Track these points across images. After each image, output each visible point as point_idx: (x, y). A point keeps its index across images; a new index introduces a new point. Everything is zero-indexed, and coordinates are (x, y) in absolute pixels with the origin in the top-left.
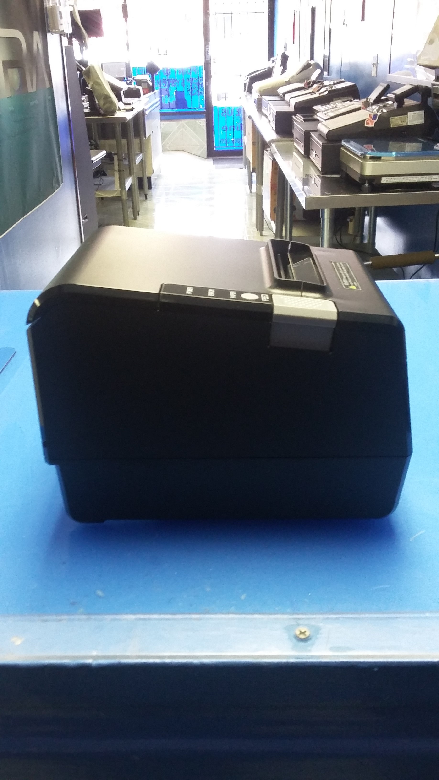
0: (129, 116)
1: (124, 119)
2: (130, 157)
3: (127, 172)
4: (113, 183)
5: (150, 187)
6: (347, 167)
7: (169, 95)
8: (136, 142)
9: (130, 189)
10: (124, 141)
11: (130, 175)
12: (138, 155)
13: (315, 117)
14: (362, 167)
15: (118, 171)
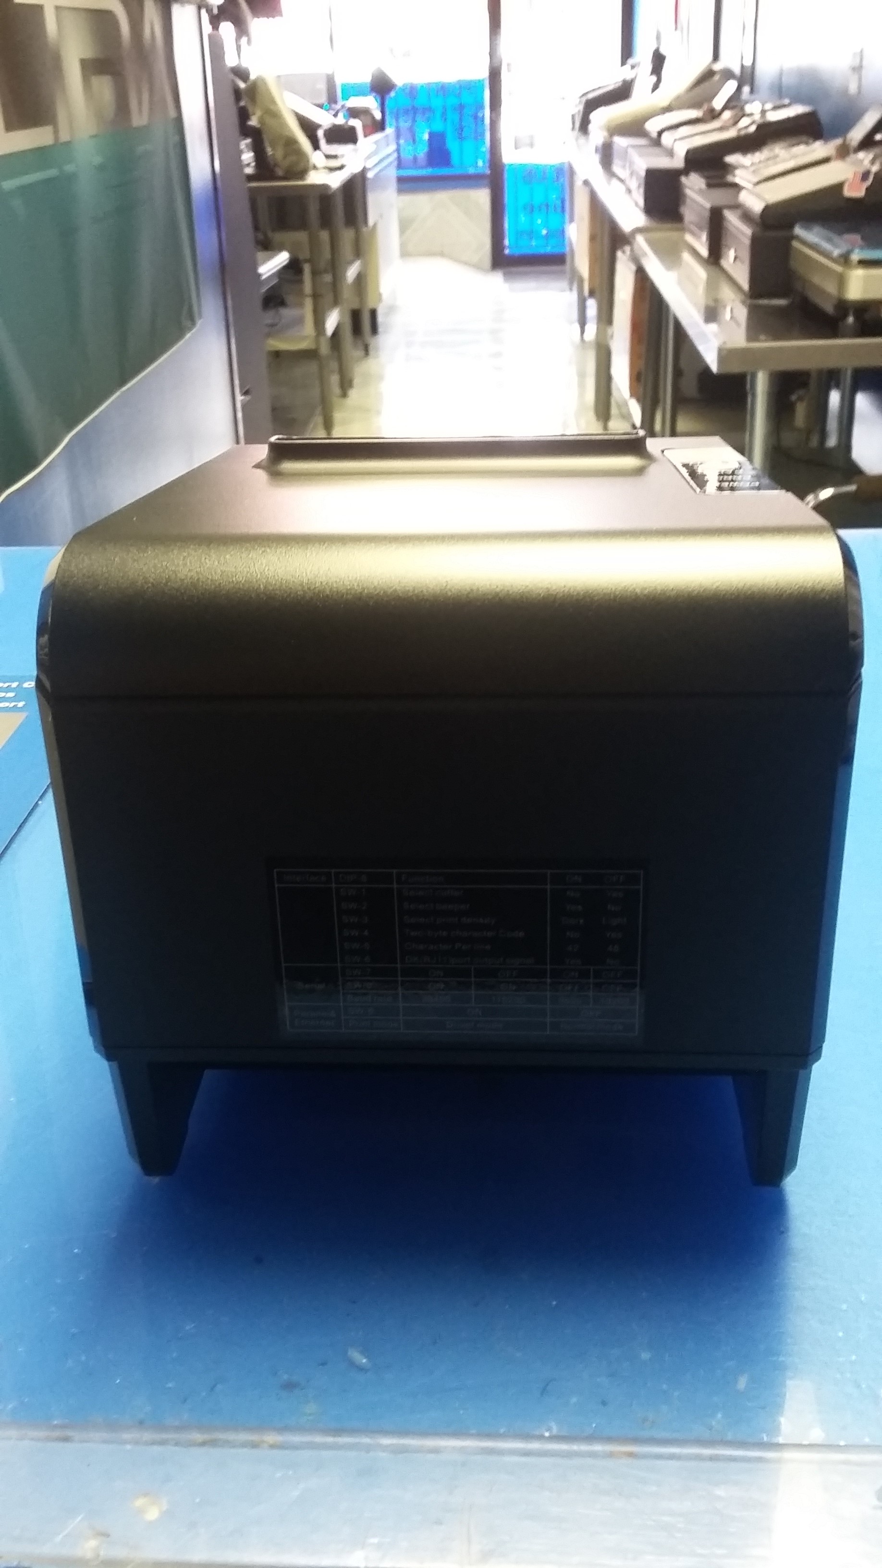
0: (335, 181)
1: (325, 187)
2: (335, 267)
3: (329, 297)
4: (300, 321)
5: (374, 329)
6: (804, 282)
7: (414, 141)
8: (347, 236)
10: (324, 235)
12: (351, 263)
13: (730, 178)
14: (841, 281)
15: (311, 296)
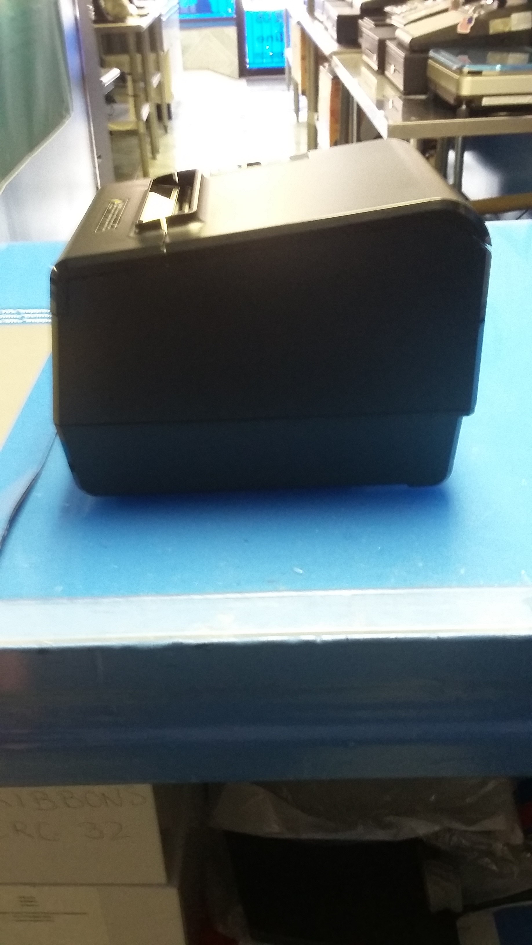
0: (144, 23)
1: (139, 27)
2: (145, 78)
3: (142, 96)
4: (126, 111)
5: (170, 117)
6: (436, 85)
8: (151, 57)
9: (148, 120)
10: (138, 57)
11: (147, 100)
12: (153, 74)
13: (388, 21)
14: (458, 84)
15: (132, 96)
